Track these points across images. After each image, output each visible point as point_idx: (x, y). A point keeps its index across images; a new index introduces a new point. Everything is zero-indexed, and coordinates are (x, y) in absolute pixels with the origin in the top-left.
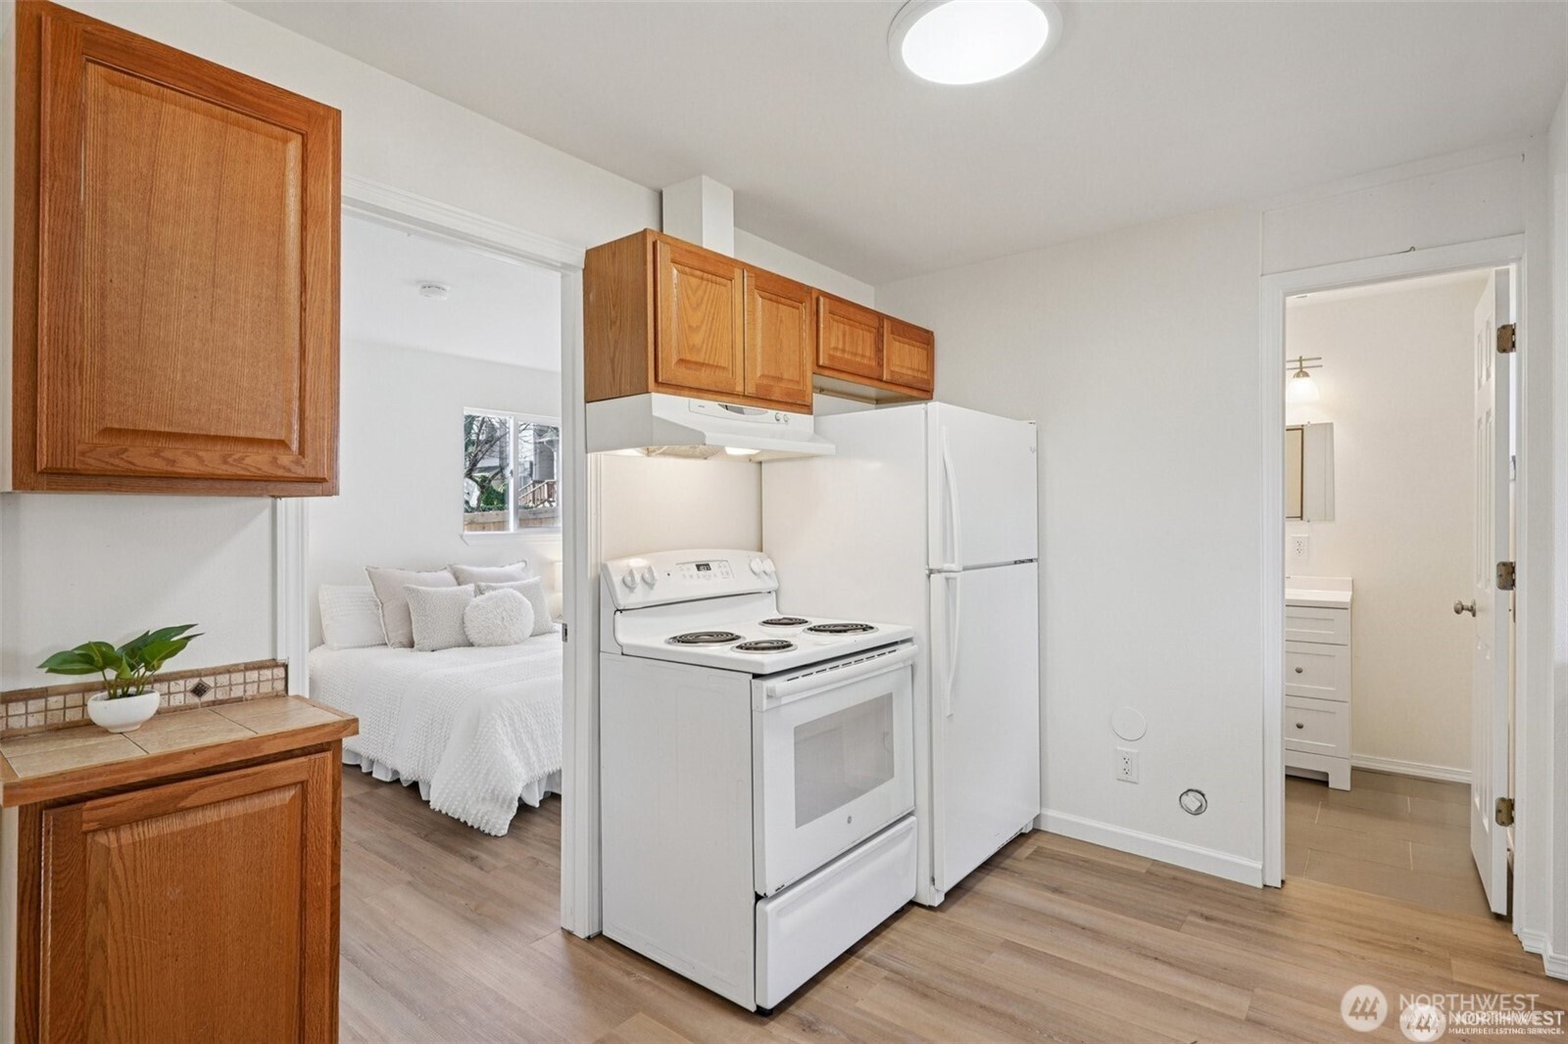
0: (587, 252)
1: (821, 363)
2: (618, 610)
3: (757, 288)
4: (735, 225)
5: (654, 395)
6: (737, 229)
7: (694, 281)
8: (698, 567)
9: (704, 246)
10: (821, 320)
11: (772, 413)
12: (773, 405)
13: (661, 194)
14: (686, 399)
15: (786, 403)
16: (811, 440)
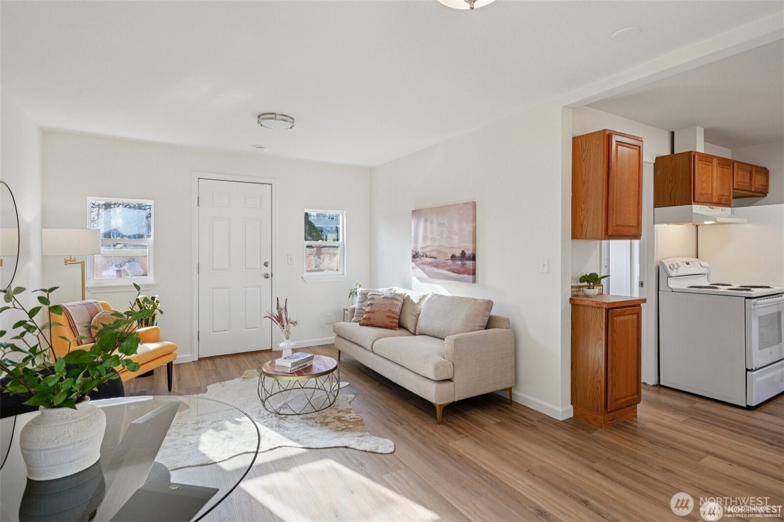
0: (656, 158)
1: (734, 188)
2: (669, 277)
3: (719, 164)
4: (705, 141)
5: (693, 205)
6: (706, 143)
7: (704, 166)
8: (687, 263)
9: (697, 151)
10: (735, 171)
11: (721, 208)
12: (721, 205)
13: (673, 134)
14: (700, 206)
15: (725, 204)
16: (729, 217)
